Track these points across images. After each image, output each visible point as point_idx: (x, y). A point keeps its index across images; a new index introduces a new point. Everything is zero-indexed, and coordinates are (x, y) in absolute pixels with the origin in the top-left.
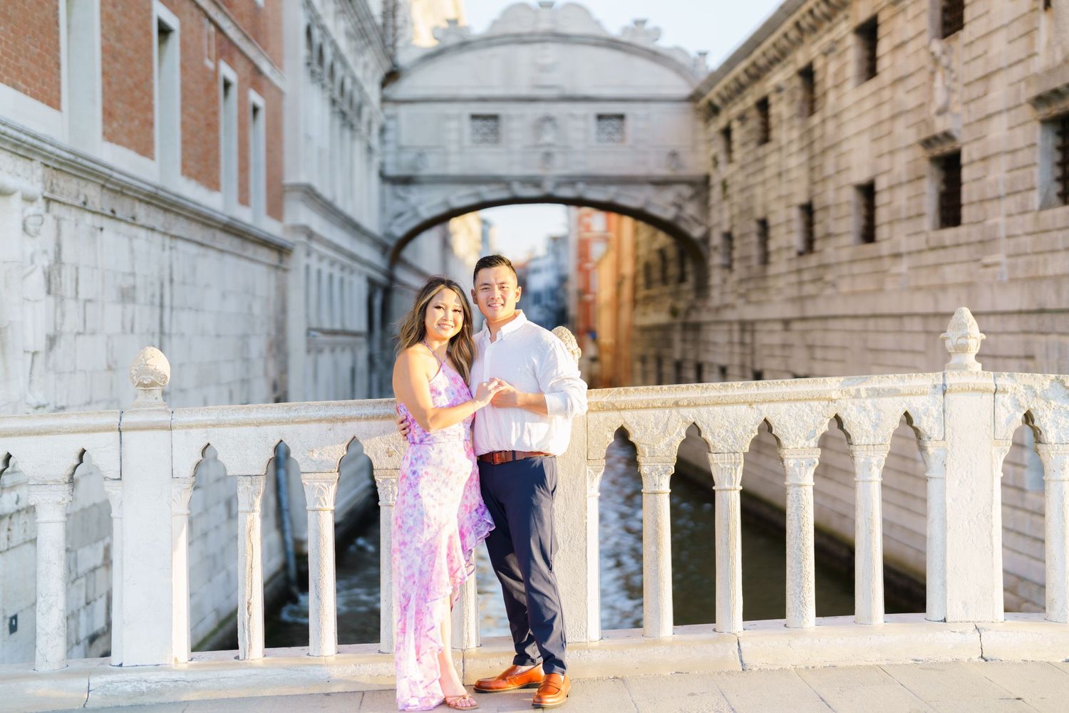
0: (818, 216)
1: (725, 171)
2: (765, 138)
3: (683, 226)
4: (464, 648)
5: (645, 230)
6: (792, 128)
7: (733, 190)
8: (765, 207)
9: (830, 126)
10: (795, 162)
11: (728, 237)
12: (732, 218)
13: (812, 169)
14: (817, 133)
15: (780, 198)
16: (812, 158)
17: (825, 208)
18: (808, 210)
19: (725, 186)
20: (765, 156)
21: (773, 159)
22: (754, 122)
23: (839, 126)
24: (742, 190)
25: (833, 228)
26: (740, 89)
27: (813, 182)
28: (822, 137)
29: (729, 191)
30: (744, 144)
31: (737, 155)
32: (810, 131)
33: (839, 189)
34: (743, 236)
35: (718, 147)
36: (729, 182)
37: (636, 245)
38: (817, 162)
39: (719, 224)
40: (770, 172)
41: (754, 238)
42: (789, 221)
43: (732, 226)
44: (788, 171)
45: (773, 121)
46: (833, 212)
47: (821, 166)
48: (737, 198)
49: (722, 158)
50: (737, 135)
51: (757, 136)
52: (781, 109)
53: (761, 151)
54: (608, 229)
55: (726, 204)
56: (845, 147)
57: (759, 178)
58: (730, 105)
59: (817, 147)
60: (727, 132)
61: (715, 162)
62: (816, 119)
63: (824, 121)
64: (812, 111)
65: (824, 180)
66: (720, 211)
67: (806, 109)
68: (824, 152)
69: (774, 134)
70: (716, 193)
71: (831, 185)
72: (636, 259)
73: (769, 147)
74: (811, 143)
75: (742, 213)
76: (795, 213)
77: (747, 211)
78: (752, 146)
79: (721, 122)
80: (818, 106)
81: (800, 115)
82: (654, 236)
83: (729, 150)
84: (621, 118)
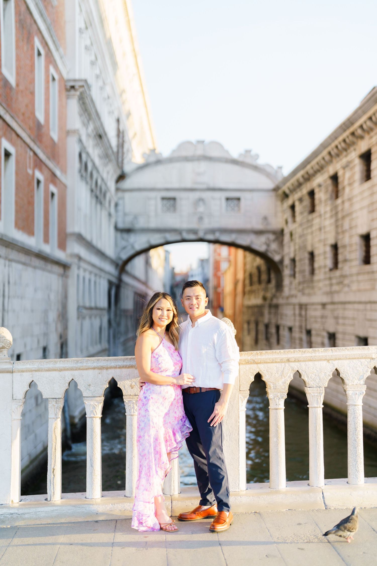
0: (340, 251)
1: (291, 227)
2: (313, 210)
3: (270, 255)
4: (172, 494)
5: (250, 256)
6: (326, 205)
7: (296, 236)
8: (312, 245)
9: (347, 205)
10: (328, 223)
11: (293, 261)
12: (295, 251)
13: (337, 227)
14: (340, 208)
15: (320, 241)
16: (337, 221)
17: (344, 247)
18: (335, 247)
19: (291, 234)
20: (312, 220)
21: (316, 222)
22: (307, 201)
23: (351, 205)
24: (300, 237)
25: (348, 257)
26: (300, 185)
27: (337, 233)
28: (342, 210)
29: (294, 237)
30: (301, 213)
31: (298, 218)
32: (336, 207)
33: (351, 237)
34: (301, 260)
35: (288, 214)
36: (294, 232)
37: (245, 264)
38: (340, 223)
39: (289, 254)
40: (315, 227)
41: (307, 261)
42: (325, 253)
43: (295, 255)
44: (324, 227)
45: (317, 202)
46: (348, 249)
47: (342, 226)
48: (297, 240)
49: (290, 220)
50: (298, 208)
51: (309, 208)
52: (320, 196)
53: (310, 217)
54: (230, 254)
55: (292, 244)
56: (354, 215)
57: (310, 231)
58: (294, 193)
59: (340, 215)
60: (293, 207)
61: (287, 222)
62: (339, 201)
63: (343, 202)
64: (337, 197)
65: (343, 232)
66: (289, 247)
67: (334, 196)
68: (343, 218)
69: (317, 208)
70: (287, 238)
71: (347, 235)
72: (245, 271)
73: (315, 215)
74: (337, 213)
75: (300, 248)
76: (328, 249)
77: (303, 247)
78: (306, 214)
79: (290, 202)
80: (340, 194)
81: (331, 198)
82: (254, 260)
83: (294, 216)
84: (239, 199)
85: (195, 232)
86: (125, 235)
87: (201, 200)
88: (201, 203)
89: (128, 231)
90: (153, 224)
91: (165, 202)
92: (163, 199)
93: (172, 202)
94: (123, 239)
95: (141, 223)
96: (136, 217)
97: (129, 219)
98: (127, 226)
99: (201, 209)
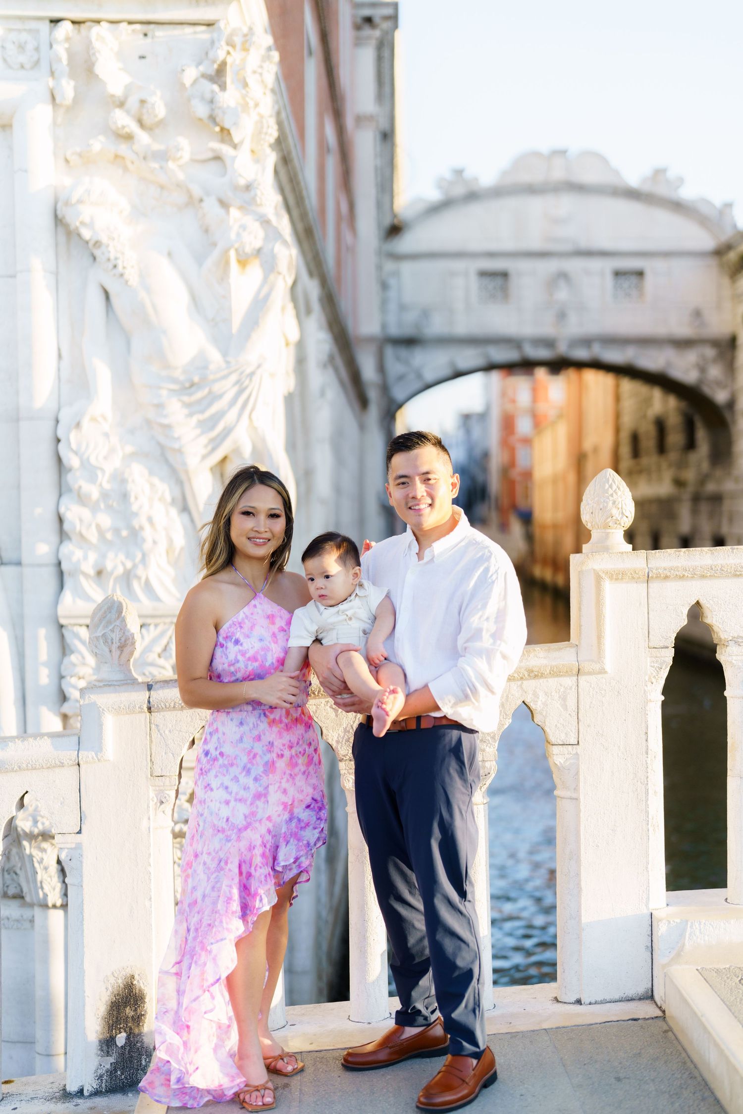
3: (706, 390)
84: (640, 274)
85: (549, 343)
86: (403, 352)
87: (563, 276)
88: (562, 283)
89: (410, 342)
90: (462, 327)
91: (486, 281)
92: (484, 274)
93: (499, 281)
94: (398, 359)
95: (437, 326)
96: (426, 313)
97: (410, 317)
98: (408, 331)
99: (562, 294)
